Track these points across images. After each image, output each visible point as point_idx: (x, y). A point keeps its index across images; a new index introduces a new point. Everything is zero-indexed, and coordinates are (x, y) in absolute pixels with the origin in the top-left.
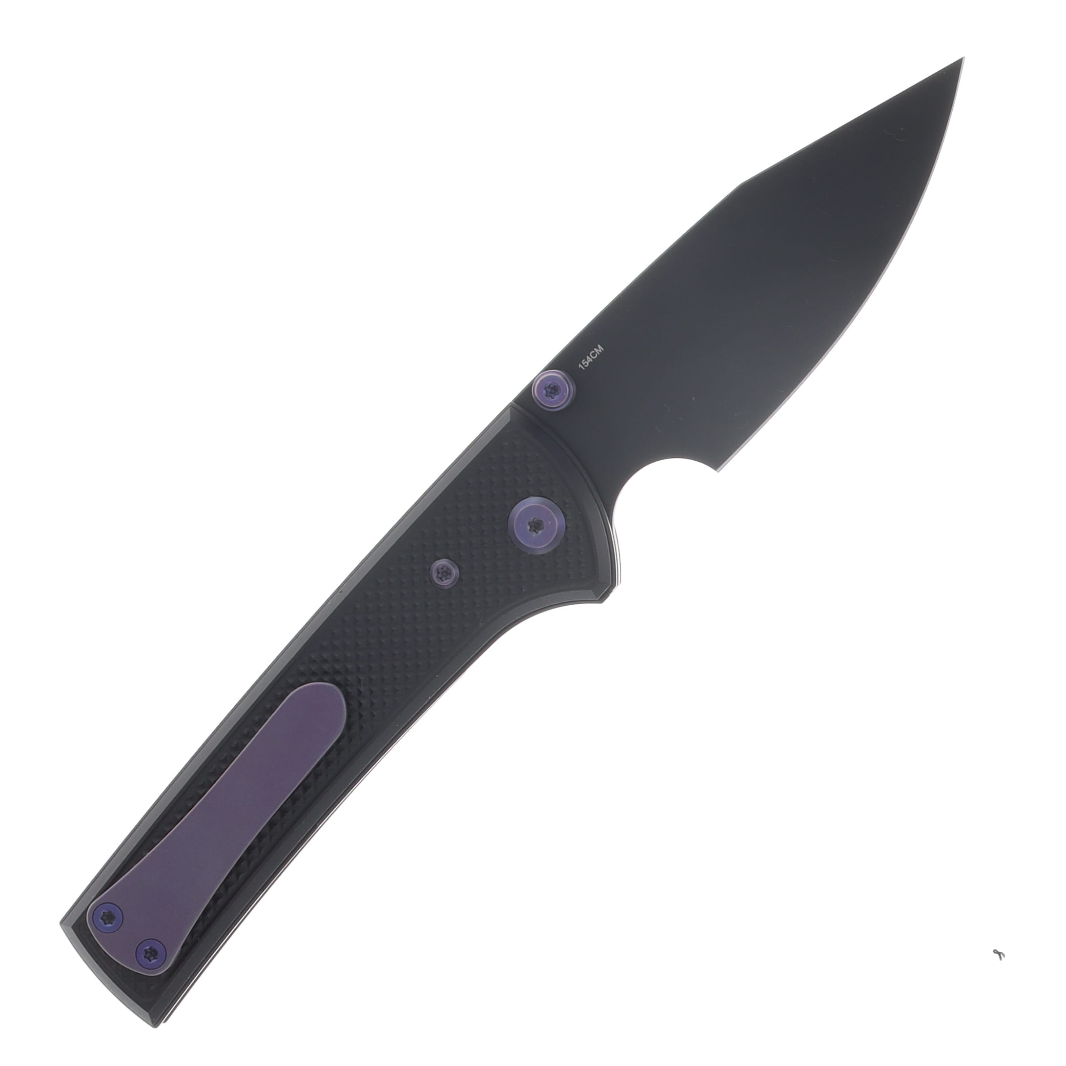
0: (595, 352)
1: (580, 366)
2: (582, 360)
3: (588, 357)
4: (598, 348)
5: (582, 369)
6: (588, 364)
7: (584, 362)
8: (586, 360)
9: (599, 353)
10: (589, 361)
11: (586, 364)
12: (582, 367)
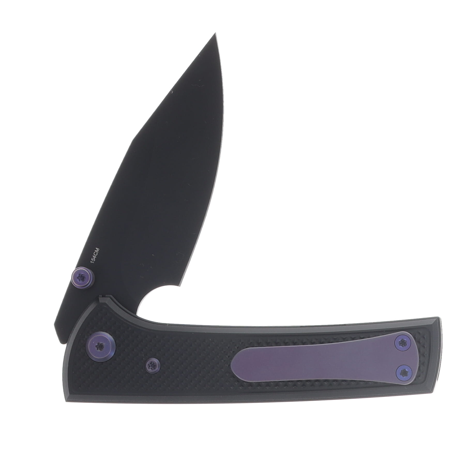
0: (96, 252)
1: (91, 262)
2: (91, 259)
3: (93, 256)
4: (96, 250)
5: (93, 263)
6: (95, 260)
7: (93, 259)
8: (93, 258)
9: (98, 252)
10: (94, 258)
11: (94, 260)
12: (92, 262)
